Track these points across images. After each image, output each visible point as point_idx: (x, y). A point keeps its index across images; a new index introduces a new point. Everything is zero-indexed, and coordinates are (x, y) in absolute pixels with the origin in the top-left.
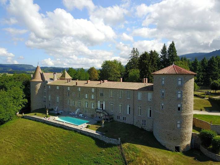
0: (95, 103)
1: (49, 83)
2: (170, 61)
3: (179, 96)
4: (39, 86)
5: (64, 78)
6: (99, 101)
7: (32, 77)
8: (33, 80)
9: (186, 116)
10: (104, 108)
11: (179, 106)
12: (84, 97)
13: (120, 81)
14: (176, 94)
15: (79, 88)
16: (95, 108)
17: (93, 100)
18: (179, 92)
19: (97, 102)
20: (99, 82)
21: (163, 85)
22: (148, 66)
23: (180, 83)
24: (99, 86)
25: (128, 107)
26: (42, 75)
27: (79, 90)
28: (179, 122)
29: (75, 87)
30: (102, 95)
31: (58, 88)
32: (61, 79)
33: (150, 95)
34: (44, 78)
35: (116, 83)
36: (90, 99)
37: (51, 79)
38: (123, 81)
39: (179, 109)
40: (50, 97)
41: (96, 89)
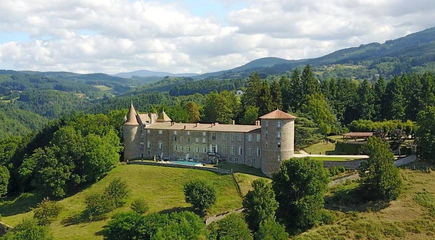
0: (207, 147)
1: (147, 126)
2: (303, 93)
3: (279, 136)
4: (135, 130)
5: (162, 120)
6: (211, 145)
7: (126, 119)
8: (128, 123)
9: (285, 152)
10: (216, 152)
11: (279, 144)
12: (194, 141)
13: (232, 124)
14: (276, 134)
15: (189, 132)
16: (207, 151)
17: (205, 143)
18: (279, 133)
19: (208, 145)
20: (210, 125)
21: (267, 128)
22: (268, 104)
23: (279, 126)
24: (210, 129)
25: (240, 148)
26: (137, 117)
27: (189, 134)
28: (279, 157)
29: (183, 132)
30: (214, 138)
31: (161, 132)
32: (157, 121)
33: (258, 136)
34: (140, 120)
35: (228, 125)
36: (201, 143)
37: (148, 122)
38: (235, 124)
39: (279, 146)
40: (149, 143)
41: (208, 132)
